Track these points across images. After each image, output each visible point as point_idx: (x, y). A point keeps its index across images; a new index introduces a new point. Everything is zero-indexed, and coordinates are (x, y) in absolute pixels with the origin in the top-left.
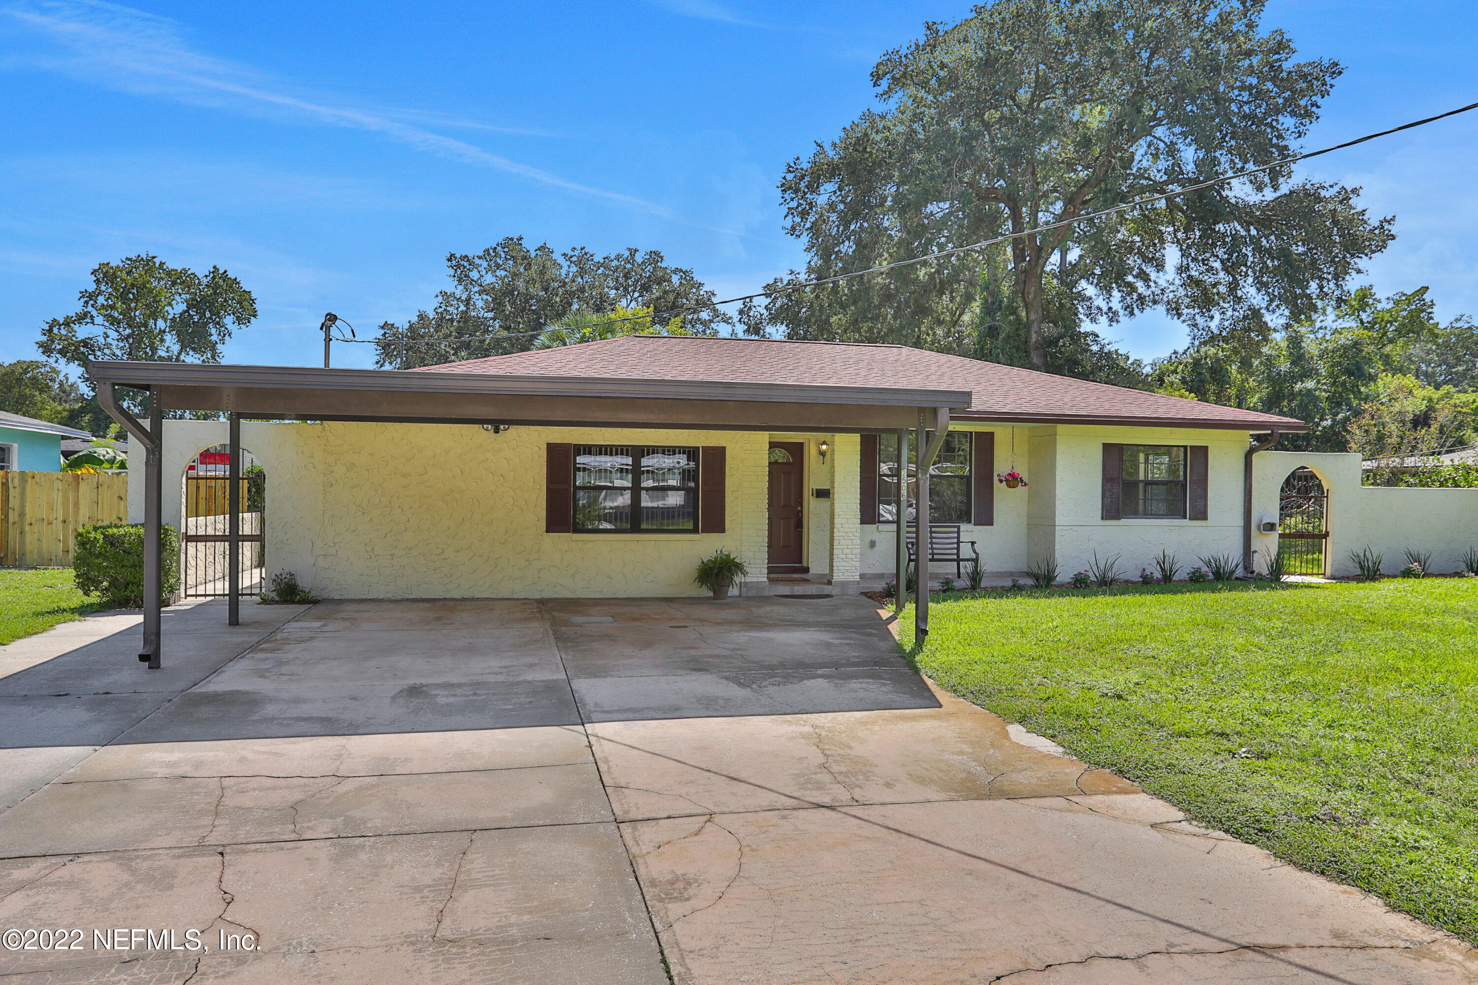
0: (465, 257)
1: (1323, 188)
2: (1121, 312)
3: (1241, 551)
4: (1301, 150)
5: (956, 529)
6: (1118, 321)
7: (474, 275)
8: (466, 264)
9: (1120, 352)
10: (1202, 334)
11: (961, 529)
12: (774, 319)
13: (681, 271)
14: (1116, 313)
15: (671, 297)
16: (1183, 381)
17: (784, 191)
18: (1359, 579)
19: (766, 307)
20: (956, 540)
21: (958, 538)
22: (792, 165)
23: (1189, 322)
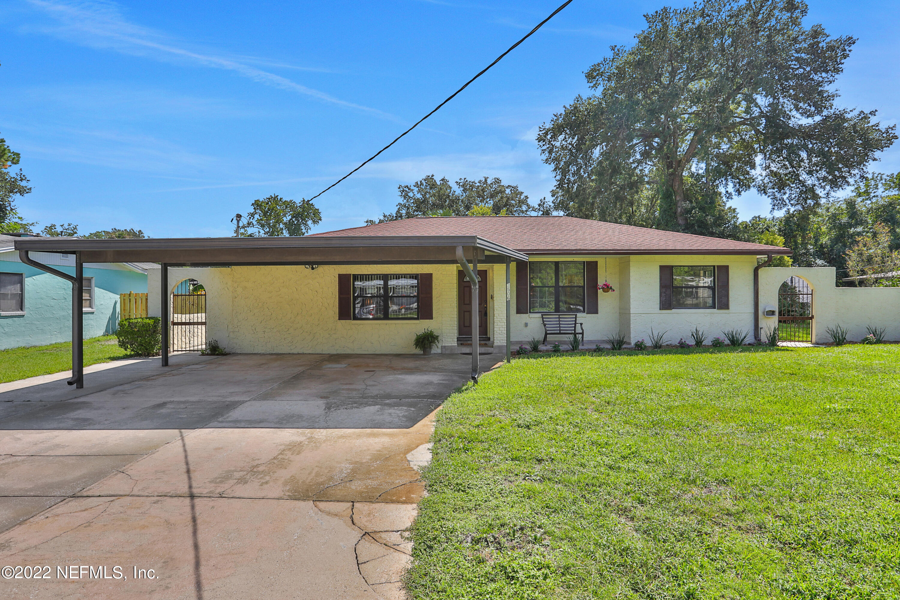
0: (407, 187)
1: (846, 112)
2: (733, 193)
3: (753, 328)
4: (836, 92)
5: (574, 316)
6: (732, 198)
7: (411, 194)
8: (407, 189)
9: (761, 217)
10: (779, 203)
11: (578, 316)
12: (556, 208)
13: (511, 186)
14: (730, 194)
15: (505, 200)
16: (780, 230)
17: (539, 141)
18: (828, 344)
19: (553, 202)
20: (574, 322)
21: (576, 321)
22: (541, 127)
23: (772, 197)
